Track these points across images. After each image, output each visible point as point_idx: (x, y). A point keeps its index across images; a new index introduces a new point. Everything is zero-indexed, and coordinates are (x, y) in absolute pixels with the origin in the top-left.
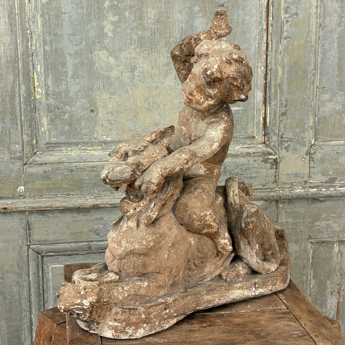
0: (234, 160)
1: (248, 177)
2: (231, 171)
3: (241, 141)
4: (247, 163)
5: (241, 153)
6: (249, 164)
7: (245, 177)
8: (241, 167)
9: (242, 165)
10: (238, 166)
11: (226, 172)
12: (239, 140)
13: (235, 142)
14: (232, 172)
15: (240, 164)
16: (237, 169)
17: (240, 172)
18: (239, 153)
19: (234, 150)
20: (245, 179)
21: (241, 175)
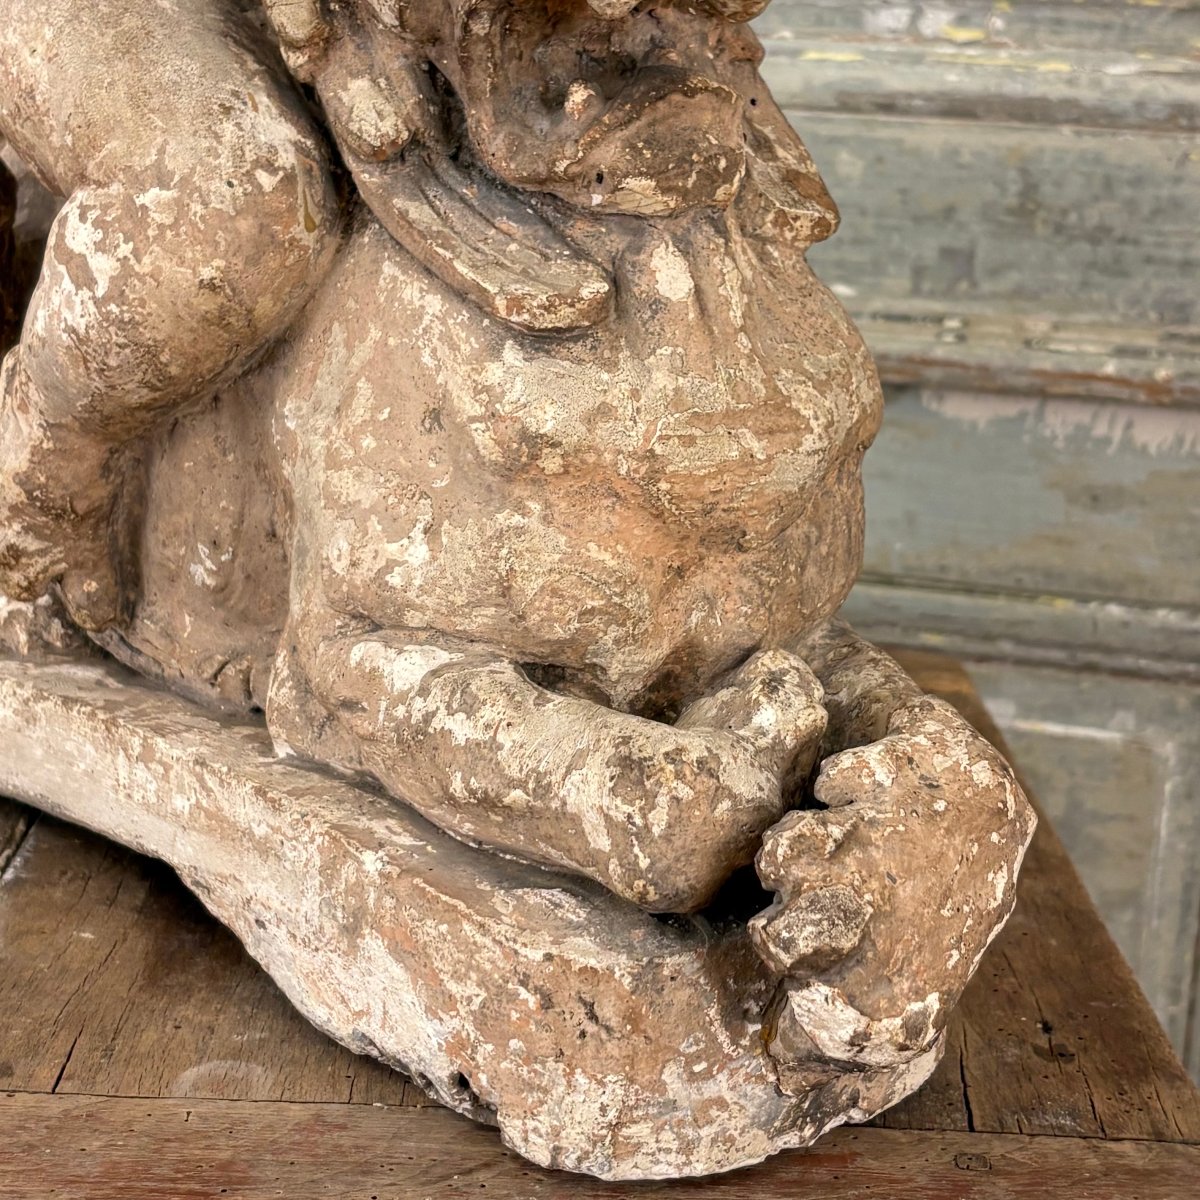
0: (1090, 143)
1: (1166, 262)
2: (1064, 212)
3: (1153, 28)
4: (1168, 167)
5: (1140, 105)
6: (1177, 180)
7: (1149, 260)
8: (1127, 192)
9: (1138, 181)
10: (1108, 184)
11: (1033, 213)
12: (1134, 23)
13: (1112, 36)
14: (1073, 218)
15: (1126, 175)
16: (1104, 205)
17: (1118, 222)
18: (1124, 101)
19: (1096, 83)
20: (1150, 269)
21: (1123, 240)
